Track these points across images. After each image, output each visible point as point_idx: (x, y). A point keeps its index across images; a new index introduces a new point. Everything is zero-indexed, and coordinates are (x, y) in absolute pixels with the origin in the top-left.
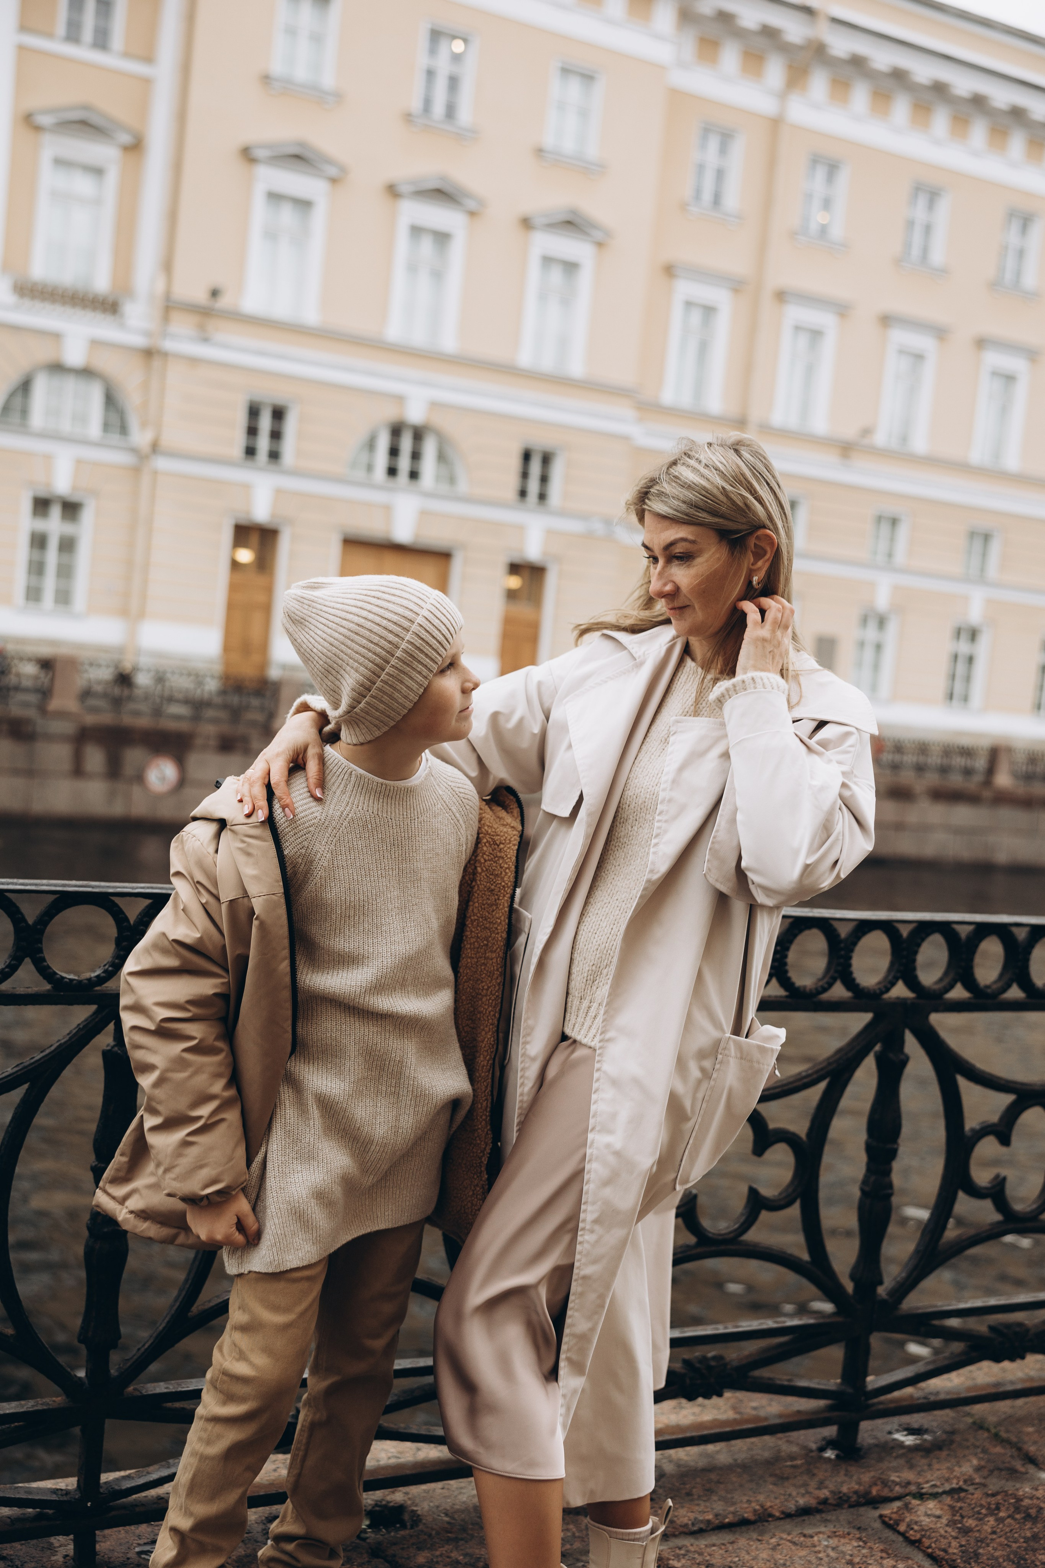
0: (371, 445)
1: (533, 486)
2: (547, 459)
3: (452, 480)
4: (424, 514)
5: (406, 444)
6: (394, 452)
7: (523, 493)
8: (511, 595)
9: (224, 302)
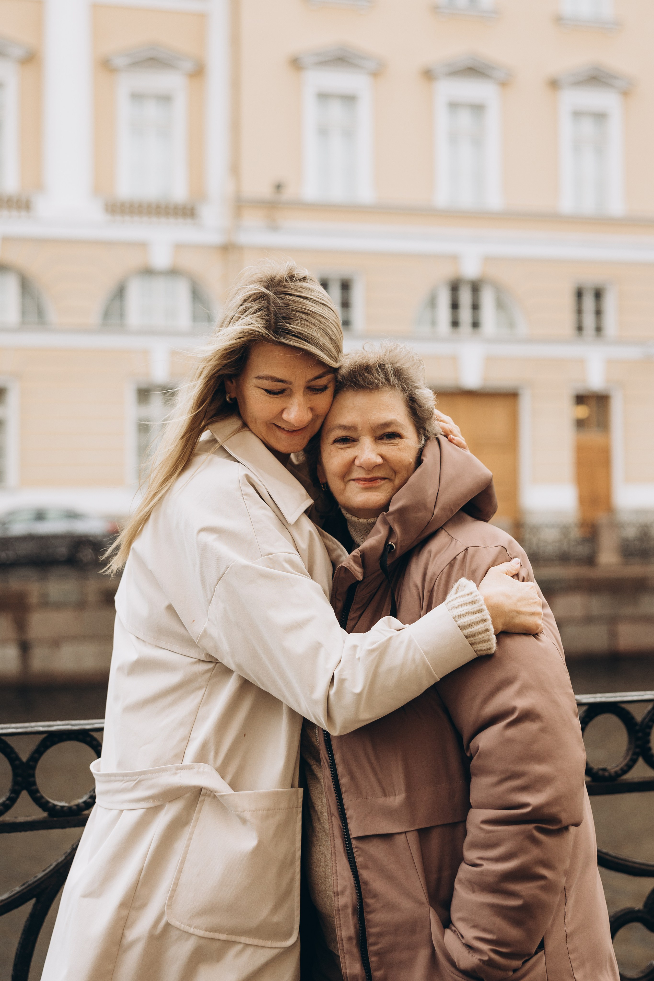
0: (432, 303)
1: (589, 320)
2: (598, 295)
3: (511, 325)
4: (489, 360)
5: (465, 298)
6: (455, 306)
7: (580, 328)
8: (580, 424)
9: (288, 194)
